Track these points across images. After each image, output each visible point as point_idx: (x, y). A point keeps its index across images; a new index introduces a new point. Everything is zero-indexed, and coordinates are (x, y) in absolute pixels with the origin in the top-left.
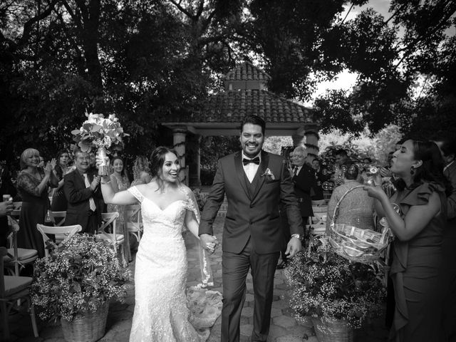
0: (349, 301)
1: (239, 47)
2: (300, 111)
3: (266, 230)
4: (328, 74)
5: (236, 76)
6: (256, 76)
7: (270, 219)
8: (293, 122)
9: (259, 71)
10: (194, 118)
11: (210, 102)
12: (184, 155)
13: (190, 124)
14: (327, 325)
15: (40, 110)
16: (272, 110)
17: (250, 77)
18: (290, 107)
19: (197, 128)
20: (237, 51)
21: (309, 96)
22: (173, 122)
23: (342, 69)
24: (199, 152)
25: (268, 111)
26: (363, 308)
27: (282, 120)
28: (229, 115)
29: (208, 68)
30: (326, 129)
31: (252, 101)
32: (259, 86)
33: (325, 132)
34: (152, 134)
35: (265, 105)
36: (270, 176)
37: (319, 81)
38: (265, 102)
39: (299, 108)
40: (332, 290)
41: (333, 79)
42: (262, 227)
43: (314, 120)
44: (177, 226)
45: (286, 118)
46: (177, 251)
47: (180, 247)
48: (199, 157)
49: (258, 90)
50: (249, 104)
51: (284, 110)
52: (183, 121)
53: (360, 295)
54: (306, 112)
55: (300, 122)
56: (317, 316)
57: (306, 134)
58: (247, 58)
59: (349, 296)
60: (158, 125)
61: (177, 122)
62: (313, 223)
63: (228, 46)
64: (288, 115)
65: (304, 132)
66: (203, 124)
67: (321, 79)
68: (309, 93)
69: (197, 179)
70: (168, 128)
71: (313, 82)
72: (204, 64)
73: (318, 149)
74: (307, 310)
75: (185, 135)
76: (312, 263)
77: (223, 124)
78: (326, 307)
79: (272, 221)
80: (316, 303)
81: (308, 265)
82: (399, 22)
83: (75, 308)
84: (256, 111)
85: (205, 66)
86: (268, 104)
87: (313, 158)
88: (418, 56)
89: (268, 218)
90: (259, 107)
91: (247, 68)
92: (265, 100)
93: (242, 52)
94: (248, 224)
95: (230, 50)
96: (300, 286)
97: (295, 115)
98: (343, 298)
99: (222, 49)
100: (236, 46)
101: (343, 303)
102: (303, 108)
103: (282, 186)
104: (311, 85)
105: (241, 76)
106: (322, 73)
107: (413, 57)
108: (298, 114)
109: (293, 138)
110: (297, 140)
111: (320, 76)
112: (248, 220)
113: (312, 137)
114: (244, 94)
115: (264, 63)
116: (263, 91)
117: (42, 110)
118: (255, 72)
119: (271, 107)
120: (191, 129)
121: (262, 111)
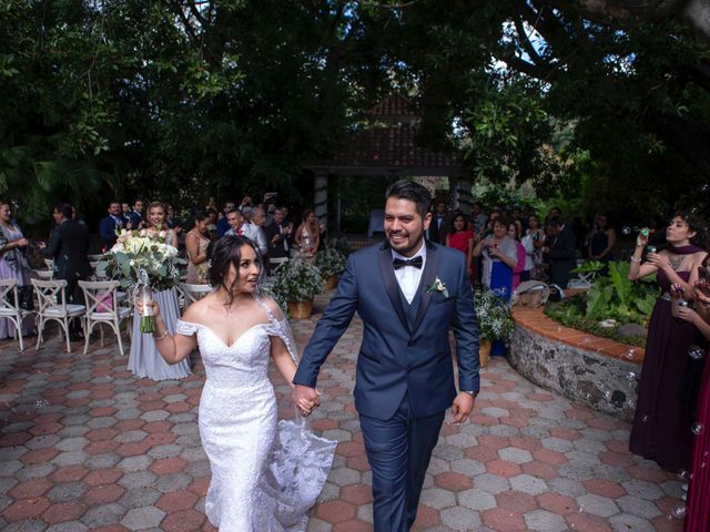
5: (383, 110)
6: (406, 111)
8: (444, 167)
10: (337, 161)
13: (333, 167)
16: (423, 152)
17: (400, 112)
22: (315, 165)
28: (376, 157)
36: (440, 292)
42: (426, 375)
44: (256, 368)
50: (398, 144)
52: (326, 164)
61: (319, 165)
64: (440, 159)
66: (346, 167)
75: (326, 179)
84: (405, 154)
91: (396, 99)
94: (405, 371)
103: (459, 307)
105: (390, 110)
109: (450, 180)
112: (405, 365)
116: (413, 128)
118: (405, 105)
121: (412, 153)
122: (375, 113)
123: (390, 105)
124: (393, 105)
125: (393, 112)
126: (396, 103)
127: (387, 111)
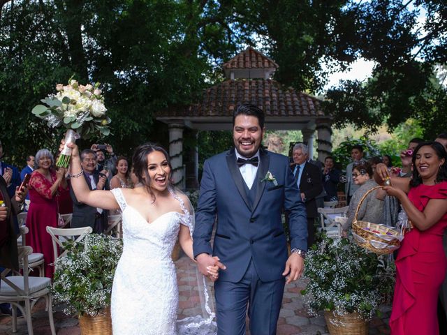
0: (360, 294)
1: (239, 28)
2: (311, 102)
3: (269, 250)
4: (341, 64)
5: (238, 64)
6: (260, 64)
7: (275, 236)
8: (302, 115)
9: (264, 58)
10: (192, 112)
11: (210, 93)
12: (181, 153)
13: (188, 118)
14: (339, 318)
15: (20, 104)
16: (280, 102)
17: (254, 65)
18: (299, 98)
19: (194, 122)
20: (238, 32)
21: (321, 88)
22: (169, 116)
23: (356, 59)
24: (197, 149)
25: (274, 103)
26: (373, 302)
27: (291, 113)
28: (232, 108)
29: (205, 52)
30: (339, 124)
31: (257, 92)
32: (264, 75)
33: (338, 127)
34: (147, 130)
35: (271, 97)
36: (271, 181)
37: (331, 72)
38: (271, 94)
39: (309, 99)
40: (342, 284)
41: (347, 70)
42: (266, 246)
43: (327, 114)
44: (167, 245)
45: (294, 111)
46: (164, 278)
47: (169, 273)
48: (197, 154)
49: (263, 79)
50: (253, 95)
51: (293, 102)
52: (181, 116)
53: (371, 290)
54: (318, 103)
55: (311, 115)
56: (329, 310)
57: (317, 128)
58: (249, 41)
59: (360, 290)
60: (153, 120)
61: (173, 116)
62: (325, 226)
63: (228, 28)
64: (297, 108)
65: (315, 126)
66: (202, 118)
67: (333, 70)
68: (320, 85)
69: (195, 179)
70: (163, 123)
71: (325, 73)
72: (200, 48)
73: (331, 145)
74: (320, 304)
75: (182, 130)
76: (325, 260)
77: (224, 118)
78: (337, 300)
79: (277, 238)
80: (328, 298)
81: (320, 262)
82: (420, 3)
83: (98, 304)
84: (261, 103)
85: (202, 50)
86: (274, 95)
87: (326, 156)
88: (437, 47)
89: (272, 235)
90: (265, 99)
91: (251, 54)
92: (271, 90)
93: (243, 34)
94: (249, 243)
95: (230, 32)
96: (312, 283)
97: (305, 108)
98: (355, 292)
99: (220, 31)
100: (236, 27)
101: (354, 297)
102: (314, 100)
103: (286, 194)
104: (322, 76)
105: (244, 63)
106: (334, 64)
107: (431, 47)
108: (308, 106)
109: (303, 133)
110: (307, 135)
111: (332, 67)
112: (249, 238)
113: (324, 132)
114: (247, 84)
115: (268, 46)
116: (268, 80)
117: (23, 104)
118: (260, 59)
119: (278, 98)
120: (188, 124)
121: (268, 103)
122: (230, 66)
123: (244, 59)
124: (248, 59)
125: (248, 65)
126: (251, 57)
127: (241, 65)
